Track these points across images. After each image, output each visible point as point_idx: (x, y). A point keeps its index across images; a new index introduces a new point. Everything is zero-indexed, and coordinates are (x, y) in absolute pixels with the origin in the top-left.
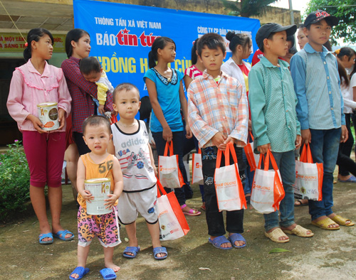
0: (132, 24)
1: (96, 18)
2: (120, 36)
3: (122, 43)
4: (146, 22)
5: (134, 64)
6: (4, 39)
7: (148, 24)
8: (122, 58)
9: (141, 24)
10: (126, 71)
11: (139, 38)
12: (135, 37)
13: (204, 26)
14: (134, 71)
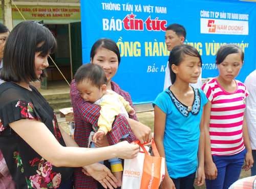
0: (138, 8)
1: (103, 4)
2: (126, 21)
3: (128, 28)
4: (152, 7)
5: (139, 48)
6: (52, 10)
7: (154, 9)
8: (128, 43)
9: (147, 9)
10: (131, 55)
11: (144, 23)
12: (141, 22)
13: (206, 10)
14: (139, 54)
